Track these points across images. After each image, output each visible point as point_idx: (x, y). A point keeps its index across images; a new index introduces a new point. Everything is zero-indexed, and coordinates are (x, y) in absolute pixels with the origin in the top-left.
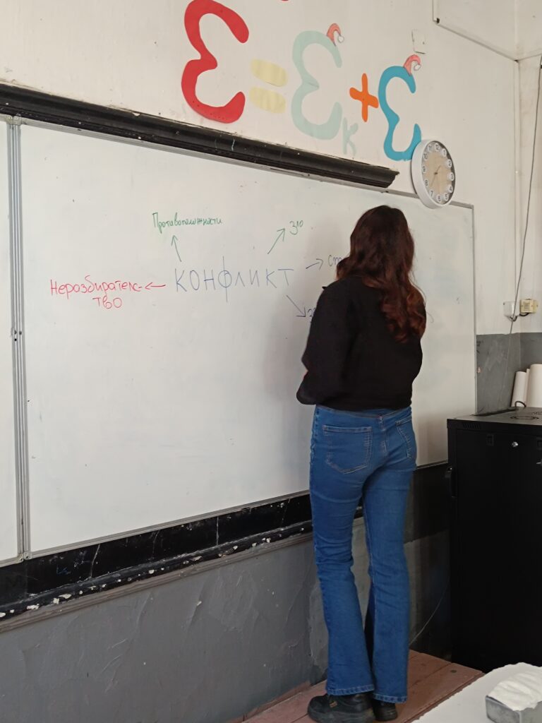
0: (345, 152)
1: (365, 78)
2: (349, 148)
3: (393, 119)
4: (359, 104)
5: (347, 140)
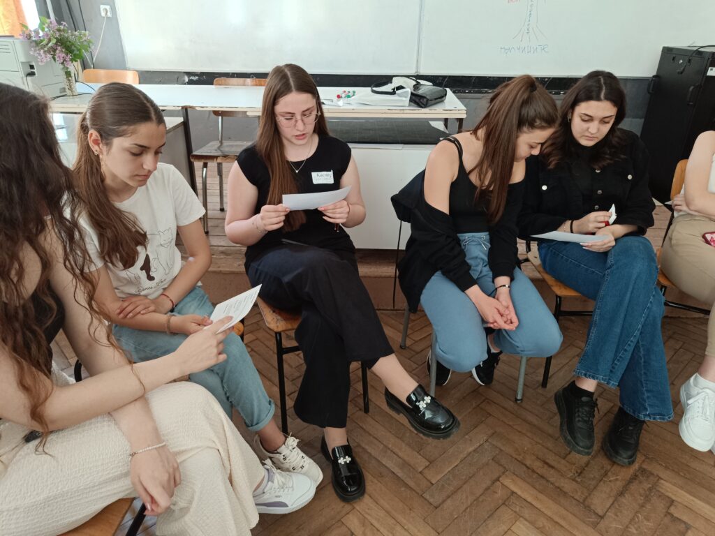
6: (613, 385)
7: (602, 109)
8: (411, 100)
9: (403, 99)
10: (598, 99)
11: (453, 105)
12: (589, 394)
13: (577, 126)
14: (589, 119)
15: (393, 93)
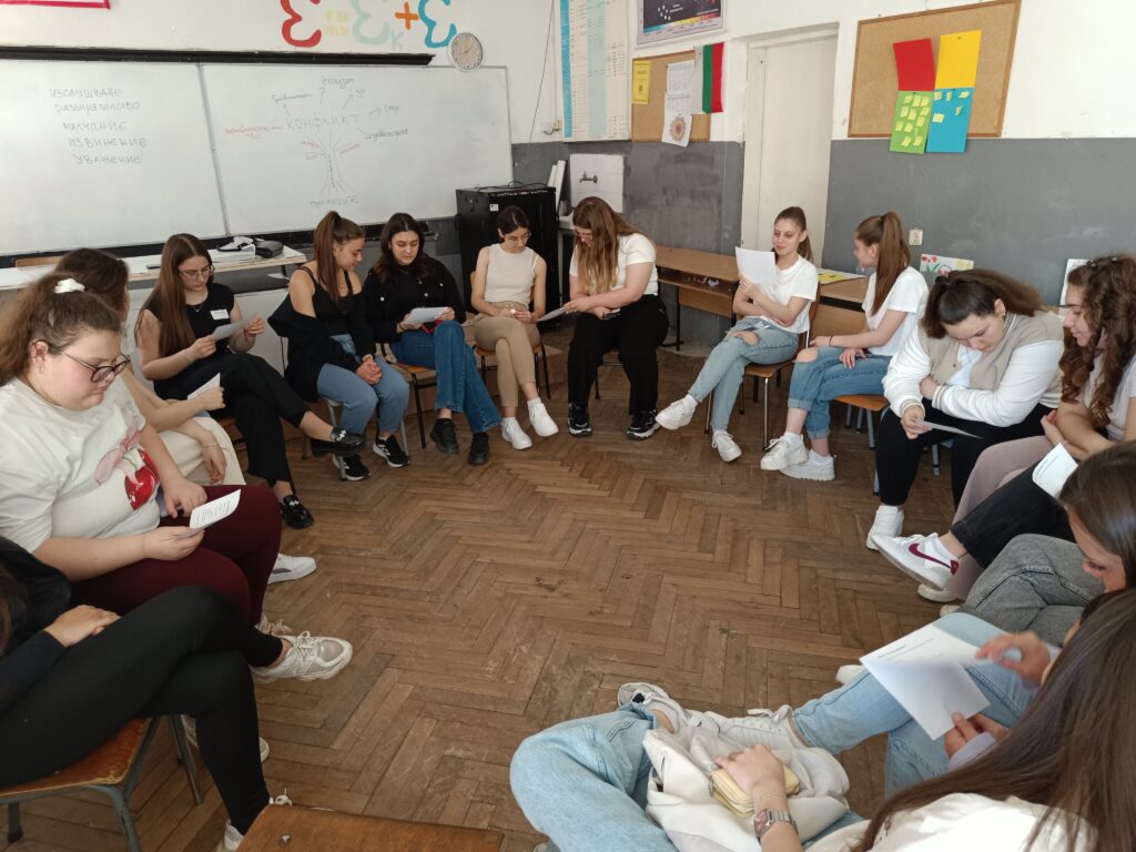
0: (394, 48)
1: (407, 6)
2: (397, 46)
3: (431, 24)
4: (403, 21)
5: (395, 42)
6: (460, 409)
7: (408, 236)
8: (257, 253)
9: (250, 253)
10: (405, 230)
11: (290, 255)
12: (447, 420)
13: (397, 250)
14: (403, 244)
15: (239, 249)
